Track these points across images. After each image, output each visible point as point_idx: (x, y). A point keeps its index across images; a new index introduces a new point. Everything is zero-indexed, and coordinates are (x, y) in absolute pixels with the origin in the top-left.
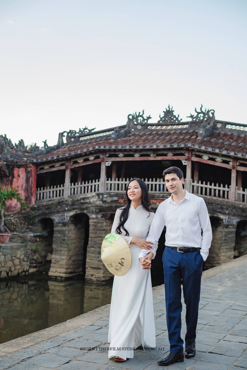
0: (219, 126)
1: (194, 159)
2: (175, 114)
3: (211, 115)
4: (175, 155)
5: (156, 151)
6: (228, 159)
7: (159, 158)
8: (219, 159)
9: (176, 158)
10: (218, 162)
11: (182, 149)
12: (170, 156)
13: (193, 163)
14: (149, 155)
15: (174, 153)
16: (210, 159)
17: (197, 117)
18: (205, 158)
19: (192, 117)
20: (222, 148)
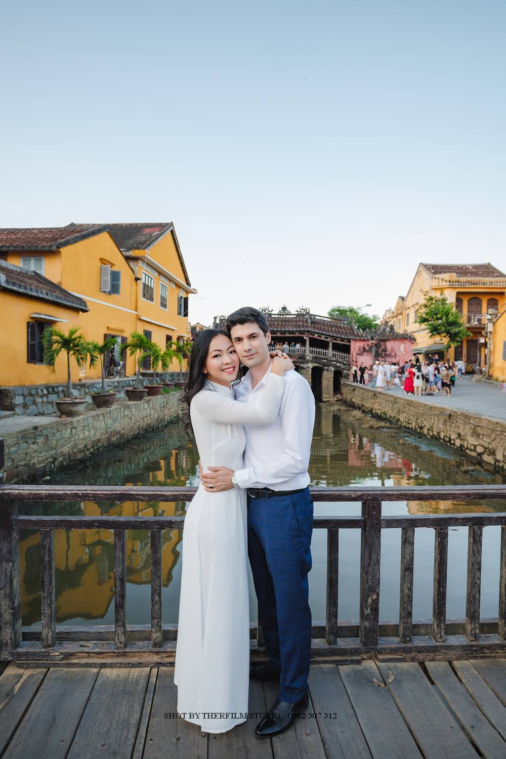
0: (313, 317)
1: (311, 336)
2: (287, 309)
3: (308, 311)
4: (300, 334)
5: (290, 332)
6: (328, 337)
7: (291, 335)
8: (323, 336)
9: (301, 335)
10: (323, 338)
11: (305, 331)
12: (297, 335)
13: (310, 338)
14: (285, 334)
16: (319, 336)
17: (300, 312)
18: (316, 335)
19: (297, 311)
20: (322, 330)
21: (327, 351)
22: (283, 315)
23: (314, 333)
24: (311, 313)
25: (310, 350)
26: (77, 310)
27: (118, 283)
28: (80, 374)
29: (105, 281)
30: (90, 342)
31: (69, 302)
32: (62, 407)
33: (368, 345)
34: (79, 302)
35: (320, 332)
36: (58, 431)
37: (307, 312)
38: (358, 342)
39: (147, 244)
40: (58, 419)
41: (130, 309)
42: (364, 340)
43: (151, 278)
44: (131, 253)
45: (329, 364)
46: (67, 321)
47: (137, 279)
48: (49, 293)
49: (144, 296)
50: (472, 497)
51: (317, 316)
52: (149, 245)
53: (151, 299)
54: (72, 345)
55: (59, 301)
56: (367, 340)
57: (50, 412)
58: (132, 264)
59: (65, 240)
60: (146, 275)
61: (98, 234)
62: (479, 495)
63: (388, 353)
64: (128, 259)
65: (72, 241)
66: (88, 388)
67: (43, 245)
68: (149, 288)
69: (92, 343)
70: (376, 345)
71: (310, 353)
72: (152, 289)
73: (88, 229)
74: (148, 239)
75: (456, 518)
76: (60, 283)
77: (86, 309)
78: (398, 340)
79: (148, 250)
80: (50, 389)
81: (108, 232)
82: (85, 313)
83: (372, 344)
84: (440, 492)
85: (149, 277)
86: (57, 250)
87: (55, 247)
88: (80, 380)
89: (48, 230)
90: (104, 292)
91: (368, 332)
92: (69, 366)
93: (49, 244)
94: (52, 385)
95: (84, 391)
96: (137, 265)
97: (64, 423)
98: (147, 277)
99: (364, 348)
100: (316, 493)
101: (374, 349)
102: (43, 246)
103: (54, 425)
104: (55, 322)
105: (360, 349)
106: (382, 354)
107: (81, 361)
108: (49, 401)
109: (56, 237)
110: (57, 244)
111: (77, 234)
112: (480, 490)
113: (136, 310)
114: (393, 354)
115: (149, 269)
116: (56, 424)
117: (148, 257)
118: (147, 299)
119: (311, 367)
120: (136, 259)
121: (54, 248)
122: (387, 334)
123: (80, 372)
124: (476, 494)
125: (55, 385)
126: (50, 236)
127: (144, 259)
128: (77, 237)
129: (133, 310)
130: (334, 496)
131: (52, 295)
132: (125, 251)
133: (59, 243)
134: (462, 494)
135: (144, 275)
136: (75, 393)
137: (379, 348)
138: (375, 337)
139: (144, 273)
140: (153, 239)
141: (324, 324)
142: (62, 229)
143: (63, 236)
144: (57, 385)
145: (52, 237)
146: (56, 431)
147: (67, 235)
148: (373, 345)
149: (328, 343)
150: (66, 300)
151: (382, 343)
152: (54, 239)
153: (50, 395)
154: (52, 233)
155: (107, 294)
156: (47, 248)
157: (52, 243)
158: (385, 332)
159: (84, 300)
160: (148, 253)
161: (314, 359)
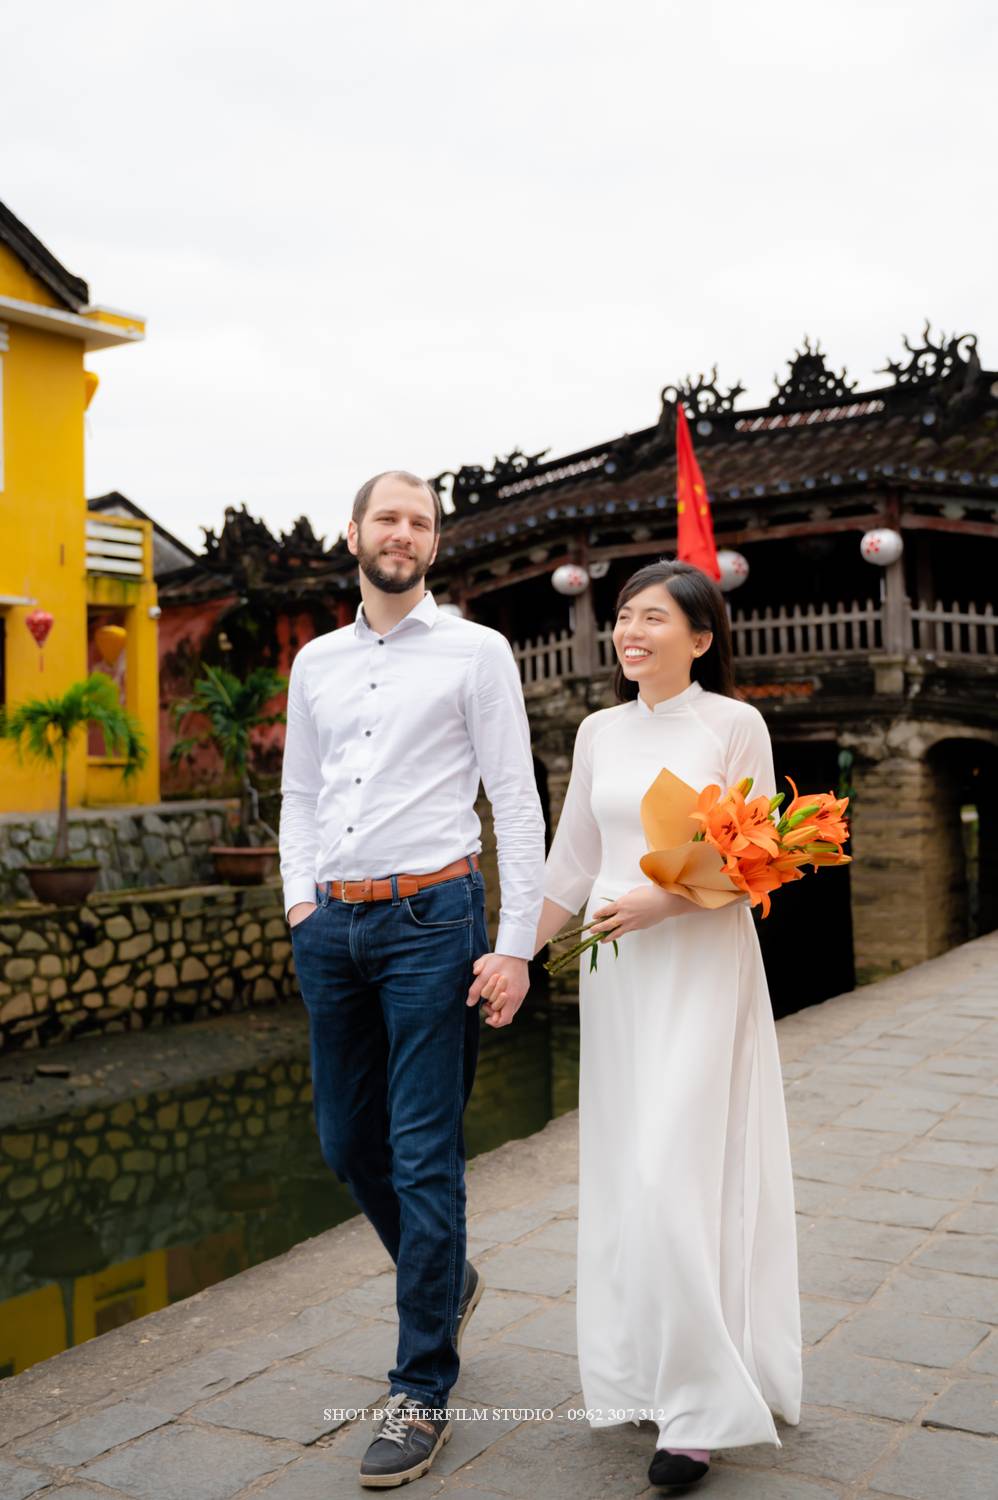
4: (837, 514)
9: (841, 525)
12: (821, 520)
15: (836, 506)
16: (971, 515)
23: (935, 501)
25: (915, 623)
37: (958, 364)
119: (917, 747)
161: (939, 691)
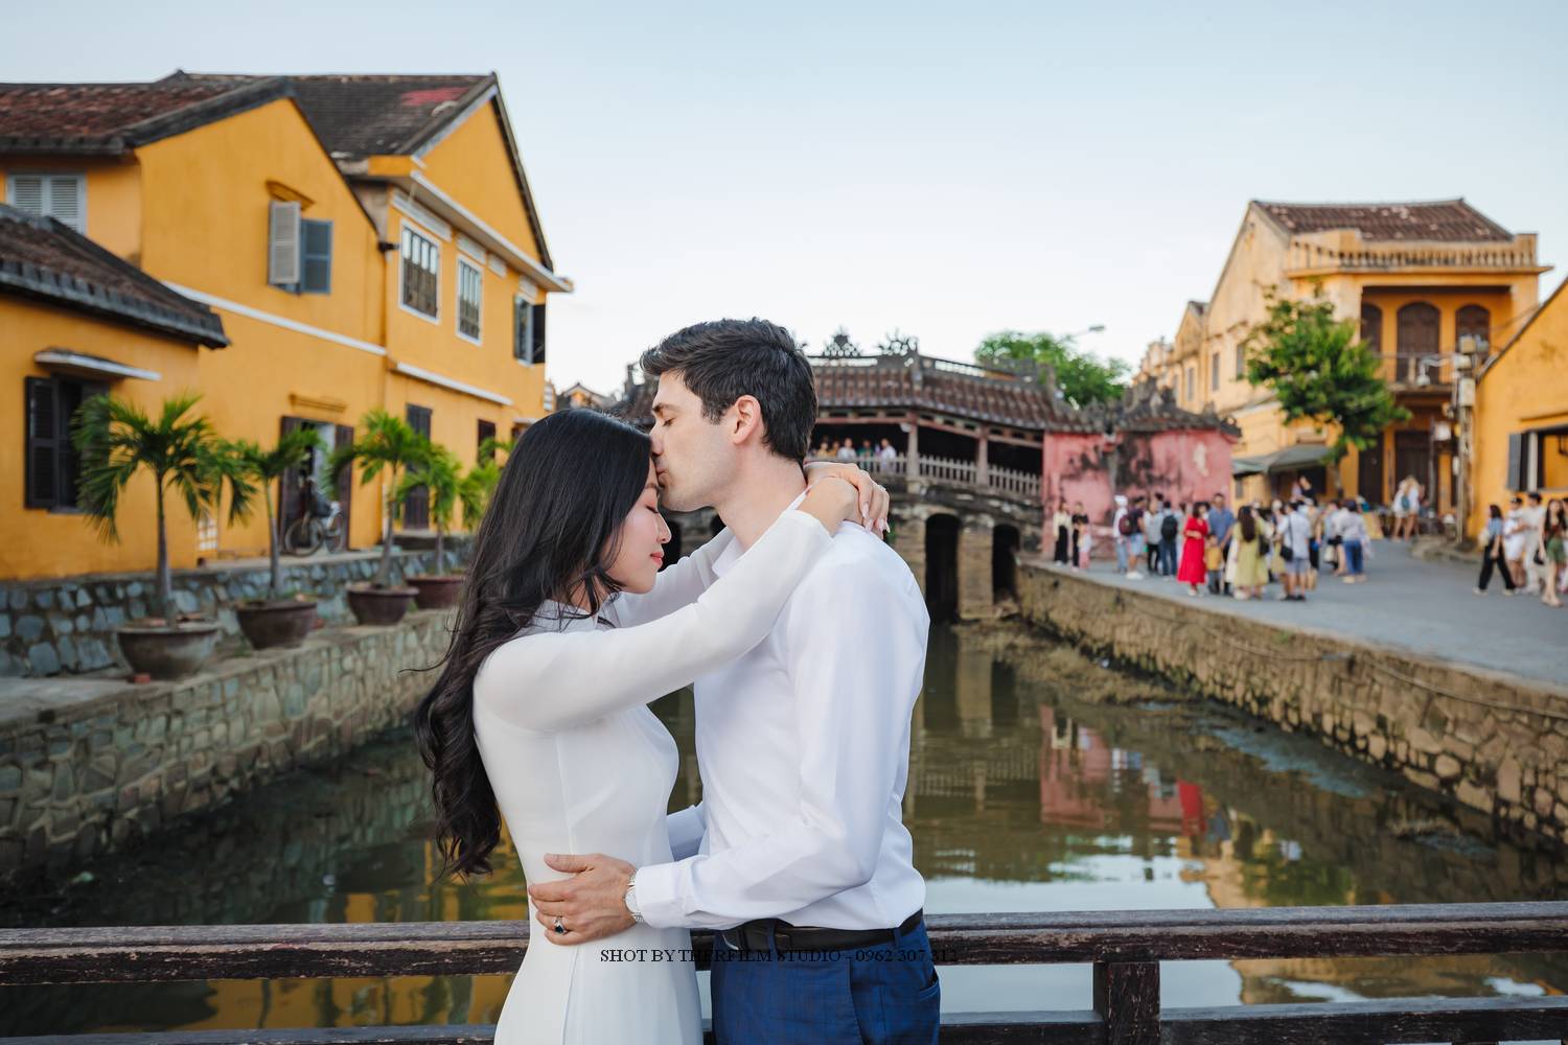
0: (927, 364)
1: (923, 422)
2: (851, 340)
3: (912, 347)
4: (890, 415)
5: (859, 411)
6: (973, 424)
7: (864, 420)
8: (959, 423)
9: (891, 420)
10: (959, 428)
11: (907, 407)
12: (881, 418)
13: (919, 428)
14: (845, 415)
15: (887, 413)
16: (948, 423)
17: (890, 348)
18: (939, 421)
19: (881, 347)
20: (955, 405)
21: (972, 468)
22: (837, 358)
23: (931, 414)
24: (923, 351)
25: (921, 465)
26: (190, 342)
27: (322, 257)
28: (199, 542)
29: (284, 253)
30: (233, 442)
31: (165, 314)
32: (137, 646)
33: (1096, 448)
34: (197, 317)
35: (952, 409)
36: (122, 724)
37: (909, 350)
38: (1067, 439)
39: (419, 136)
40: (123, 686)
41: (364, 338)
42: (1084, 435)
43: (431, 245)
44: (364, 167)
45: (978, 504)
46: (154, 376)
47: (385, 247)
48: (100, 288)
49: (408, 299)
50: (1461, 943)
51: (941, 360)
52: (422, 142)
53: (430, 308)
54: (171, 451)
55: (132, 312)
56: (1095, 433)
57: (98, 663)
58: (369, 201)
59: (155, 122)
60: (413, 234)
61: (260, 105)
62: (1483, 937)
63: (1156, 473)
64: (357, 184)
65: (174, 126)
66: (226, 585)
67: (79, 135)
68: (424, 276)
69: (240, 443)
70: (1120, 448)
71: (921, 473)
72: (432, 279)
73: (226, 89)
74: (420, 125)
75: (1409, 1014)
76: (138, 257)
77: (220, 338)
78: (1188, 434)
79: (419, 156)
80: (101, 592)
81: (292, 100)
82: (219, 352)
83: (1109, 444)
84: (1352, 927)
85: (422, 240)
86: (128, 151)
87: (121, 145)
88: (201, 561)
89: (97, 90)
90: (281, 286)
91: (1096, 410)
92: (161, 518)
93: (99, 135)
94: (105, 577)
95: (211, 597)
96: (385, 203)
97: (142, 697)
98: (416, 241)
99: (1084, 458)
100: (944, 934)
101: (1114, 462)
102: (82, 141)
103: (109, 707)
104: (117, 379)
105: (1071, 461)
106: (1138, 475)
107: (201, 502)
108: (95, 627)
109: (123, 111)
110: (127, 134)
111: (192, 105)
112: (1487, 919)
113: (382, 341)
114: (1172, 476)
115: (423, 218)
116: (116, 704)
117: (420, 179)
118: (417, 308)
119: (925, 516)
120: (381, 185)
121: (117, 147)
122: (1155, 414)
123: (201, 535)
124: (1475, 933)
125: (118, 577)
126: (105, 109)
127: (405, 185)
128: (190, 114)
129: (372, 342)
130: (1000, 945)
131: (107, 293)
132: (346, 160)
133: (133, 130)
134: (1427, 934)
135: (406, 236)
136: (184, 601)
137: (1130, 458)
138: (1117, 423)
139: (407, 228)
140: (435, 123)
141: (961, 386)
142: (145, 89)
143: (148, 109)
144: (125, 577)
145: (113, 111)
146: (114, 727)
147: (160, 107)
148: (1112, 449)
149: (974, 442)
150: (153, 309)
151: (1139, 443)
152: (116, 119)
153: (99, 611)
154: (111, 100)
155: (289, 292)
156: (94, 147)
157: (111, 131)
158: (1148, 410)
159: (213, 310)
160: (419, 168)
161: (933, 493)
